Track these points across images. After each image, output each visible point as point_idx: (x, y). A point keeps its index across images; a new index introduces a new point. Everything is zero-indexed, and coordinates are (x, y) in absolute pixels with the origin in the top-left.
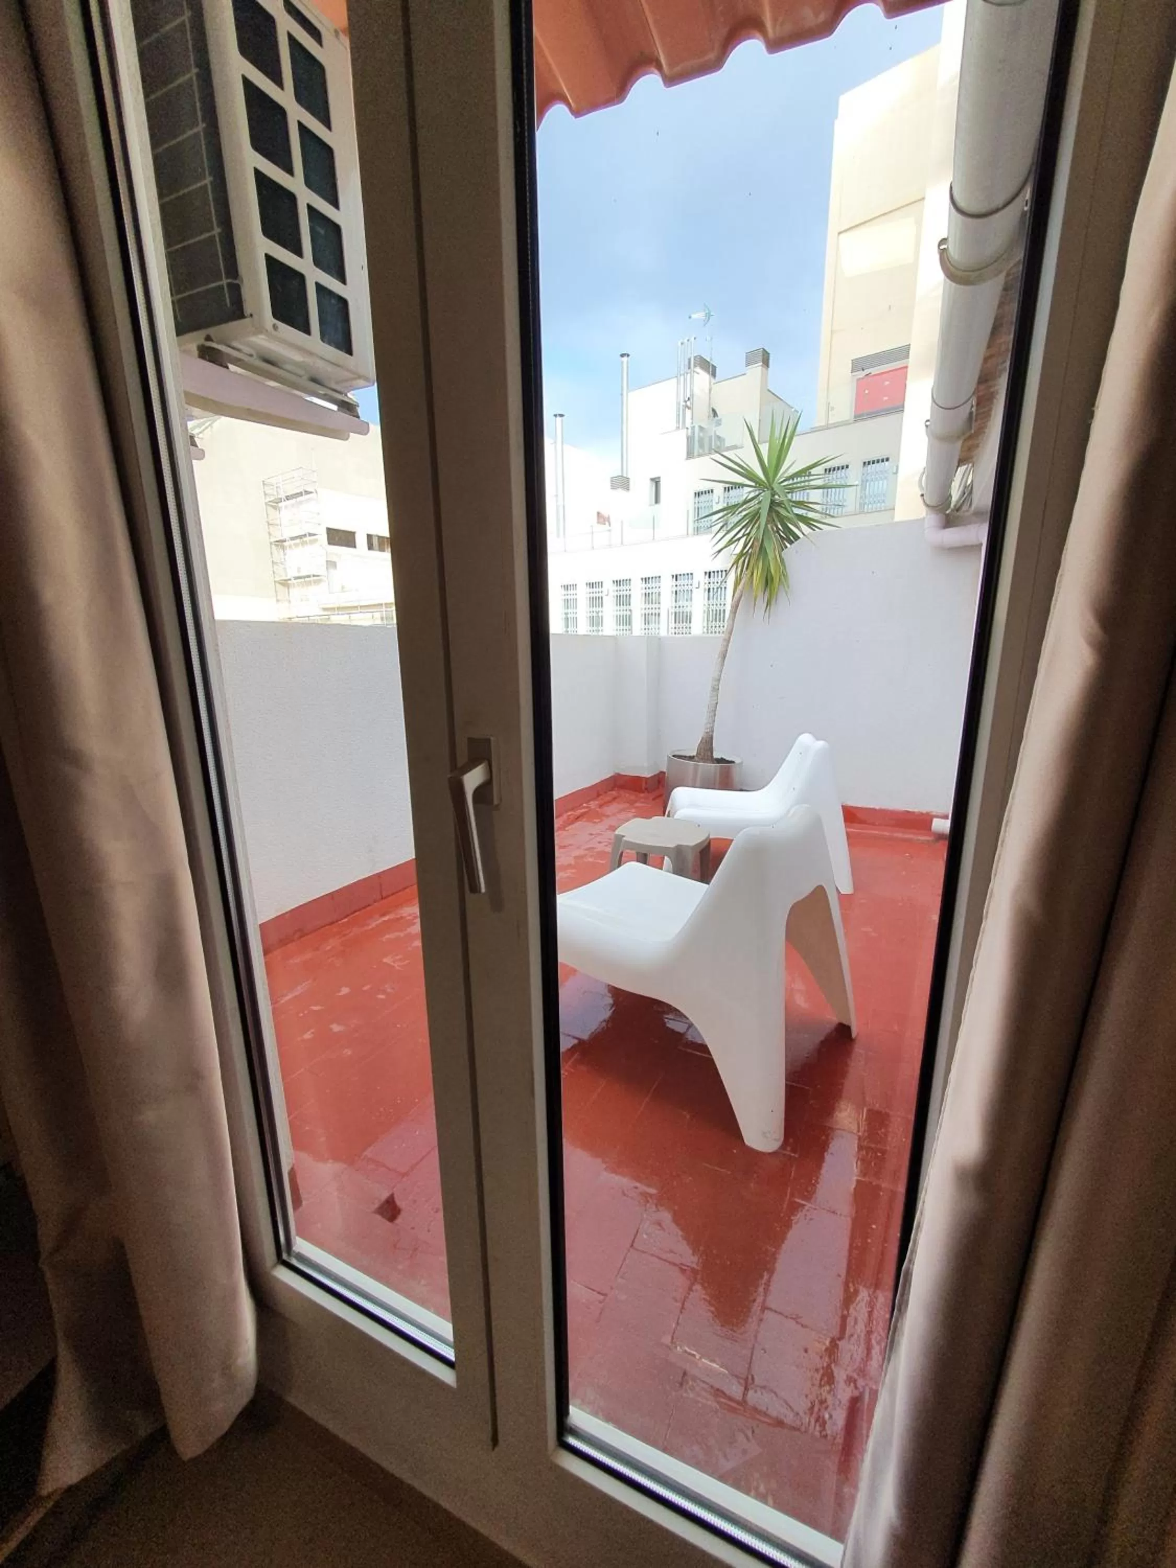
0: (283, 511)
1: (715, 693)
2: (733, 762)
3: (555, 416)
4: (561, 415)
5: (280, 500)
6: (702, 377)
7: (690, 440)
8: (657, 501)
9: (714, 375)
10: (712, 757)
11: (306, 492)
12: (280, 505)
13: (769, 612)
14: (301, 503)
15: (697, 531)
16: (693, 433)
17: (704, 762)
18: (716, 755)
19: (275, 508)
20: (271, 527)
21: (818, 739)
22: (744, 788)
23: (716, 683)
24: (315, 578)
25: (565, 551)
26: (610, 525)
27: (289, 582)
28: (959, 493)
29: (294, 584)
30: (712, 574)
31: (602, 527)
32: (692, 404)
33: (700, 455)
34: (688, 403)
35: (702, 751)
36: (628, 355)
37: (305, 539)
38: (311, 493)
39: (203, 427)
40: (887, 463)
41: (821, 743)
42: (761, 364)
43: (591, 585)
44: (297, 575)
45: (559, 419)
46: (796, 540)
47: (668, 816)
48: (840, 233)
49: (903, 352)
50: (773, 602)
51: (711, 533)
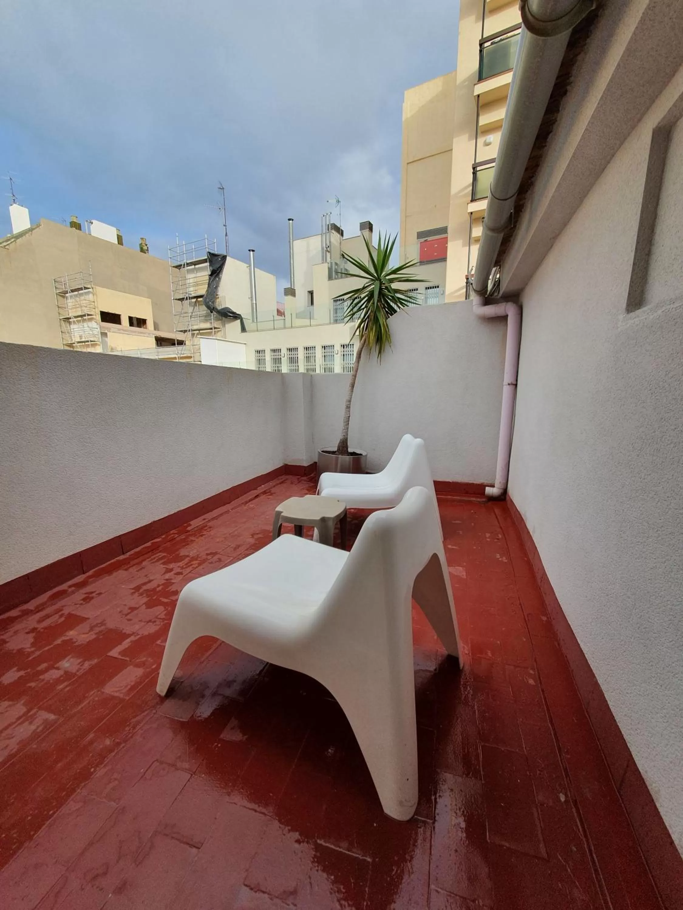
0: (69, 300)
1: (348, 410)
2: (361, 455)
3: (250, 250)
4: (253, 251)
5: (66, 292)
6: (335, 236)
7: (330, 270)
8: (312, 303)
9: (342, 235)
10: (348, 451)
11: (85, 287)
12: (67, 295)
13: (380, 357)
14: (81, 295)
15: (336, 321)
16: (332, 266)
17: (342, 455)
18: (350, 450)
19: (63, 297)
20: (60, 309)
21: (416, 438)
22: (369, 471)
23: (349, 403)
24: (92, 343)
25: (257, 330)
26: (285, 317)
27: (74, 345)
28: (492, 284)
29: (77, 346)
30: (345, 346)
31: (280, 318)
32: (331, 249)
33: (336, 279)
34: (328, 249)
35: (341, 447)
36: (293, 220)
37: (84, 318)
38: (89, 288)
39: (9, 242)
40: (438, 289)
41: (419, 440)
42: (368, 230)
43: (274, 351)
44: (79, 340)
45: (251, 253)
46: (395, 313)
47: (318, 494)
48: (408, 163)
49: (444, 230)
50: (382, 351)
51: (344, 323)
